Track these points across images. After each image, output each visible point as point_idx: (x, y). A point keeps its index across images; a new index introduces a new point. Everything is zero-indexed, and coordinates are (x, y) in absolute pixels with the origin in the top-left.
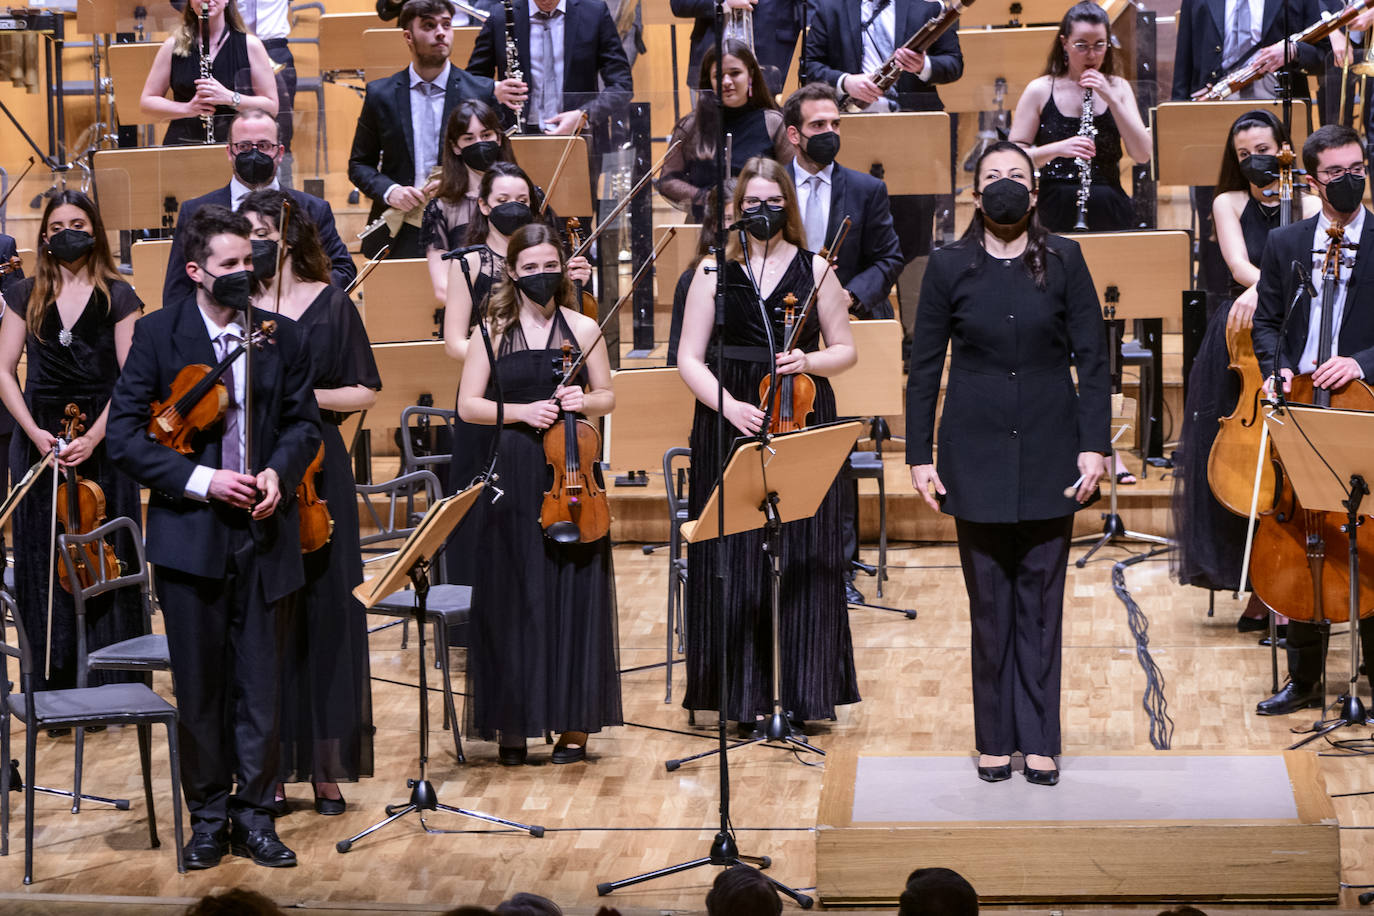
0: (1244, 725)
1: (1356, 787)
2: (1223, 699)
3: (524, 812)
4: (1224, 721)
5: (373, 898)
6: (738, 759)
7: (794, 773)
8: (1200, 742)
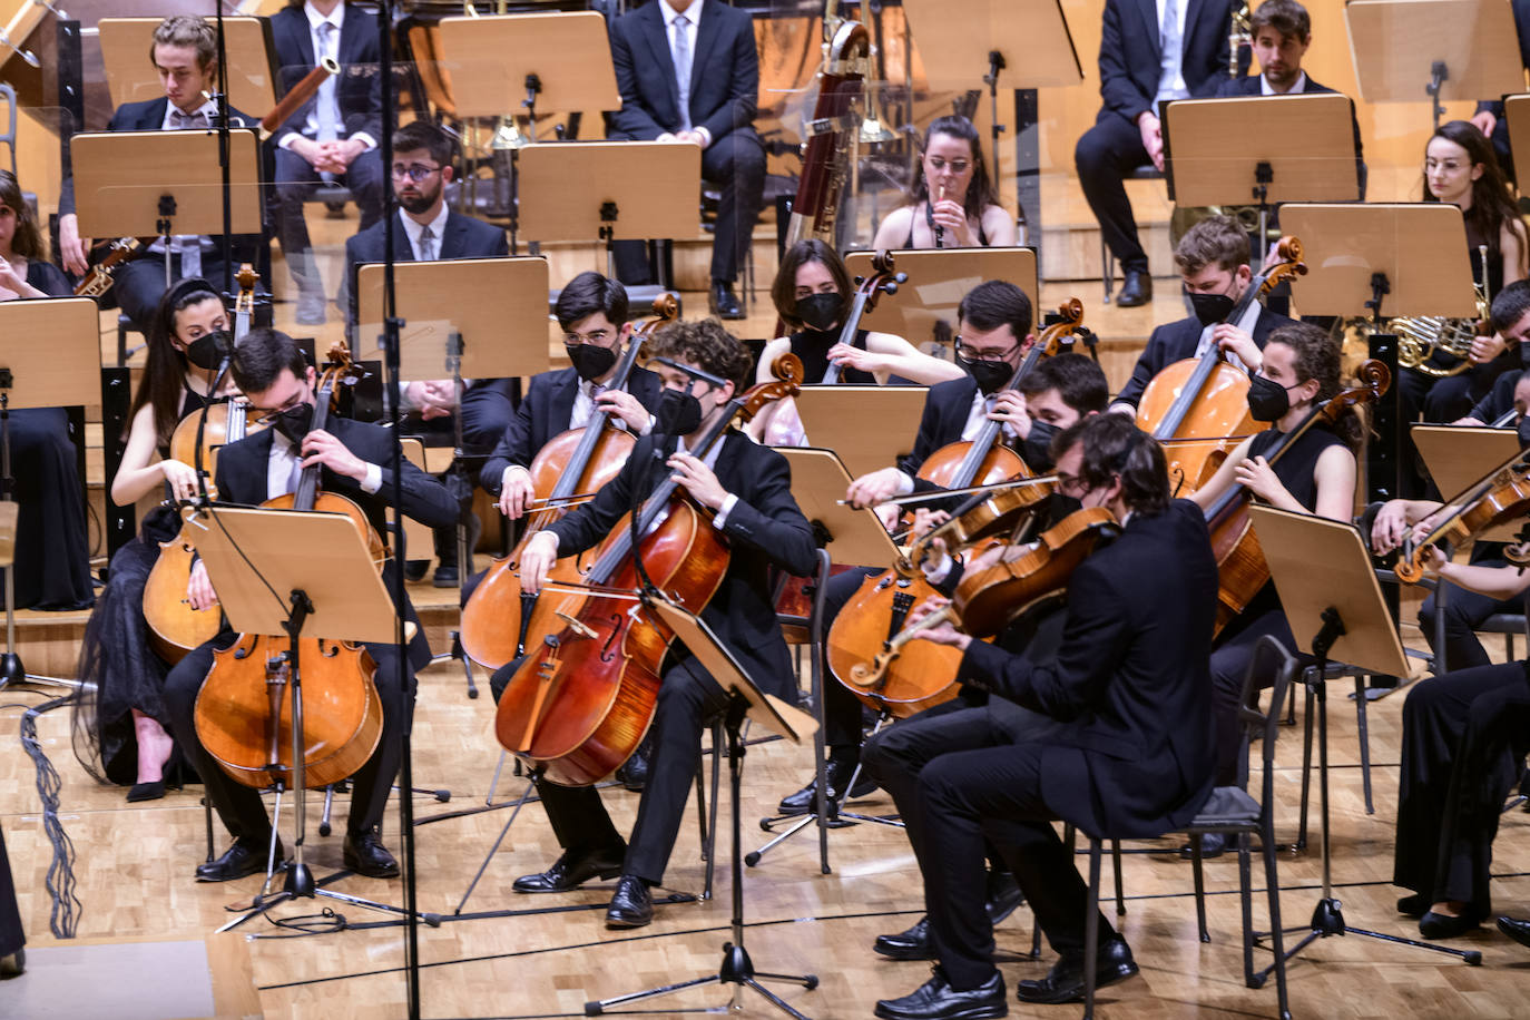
0: (168, 904)
2: (146, 873)
4: (145, 901)
8: (113, 926)
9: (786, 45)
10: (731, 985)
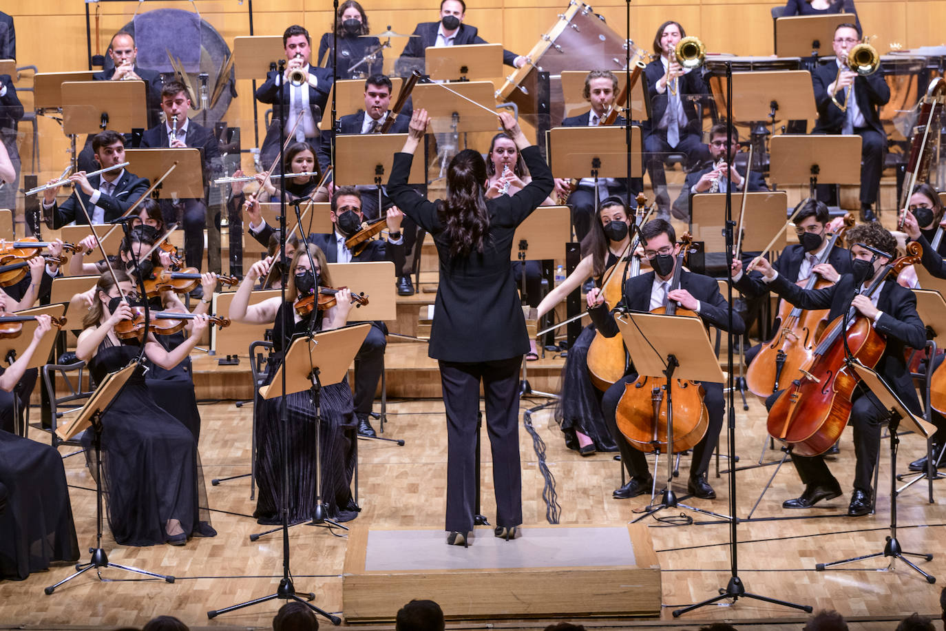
0: (603, 508)
1: (671, 545)
2: (591, 493)
3: (162, 567)
4: (592, 506)
5: (68, 622)
6: (295, 533)
7: (329, 541)
8: (577, 519)
9: (898, 89)
10: (889, 558)
